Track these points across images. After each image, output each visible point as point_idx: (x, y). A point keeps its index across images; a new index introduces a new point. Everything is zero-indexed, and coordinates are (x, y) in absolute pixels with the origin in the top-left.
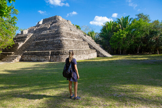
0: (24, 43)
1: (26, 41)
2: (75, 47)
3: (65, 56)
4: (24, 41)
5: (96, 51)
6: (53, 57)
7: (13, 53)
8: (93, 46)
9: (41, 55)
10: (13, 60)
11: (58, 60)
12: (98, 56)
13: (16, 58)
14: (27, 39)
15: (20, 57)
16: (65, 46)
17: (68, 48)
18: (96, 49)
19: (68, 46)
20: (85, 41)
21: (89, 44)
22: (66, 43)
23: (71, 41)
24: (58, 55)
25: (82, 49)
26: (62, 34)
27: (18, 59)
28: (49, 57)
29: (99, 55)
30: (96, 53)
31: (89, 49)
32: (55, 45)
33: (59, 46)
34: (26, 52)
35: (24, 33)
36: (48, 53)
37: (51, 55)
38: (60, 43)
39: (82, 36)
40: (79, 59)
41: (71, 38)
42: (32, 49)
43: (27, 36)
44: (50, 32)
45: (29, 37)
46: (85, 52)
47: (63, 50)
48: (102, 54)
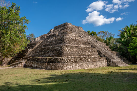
0: (33, 50)
1: (35, 48)
2: (78, 54)
3: (61, 64)
4: (33, 47)
5: (106, 59)
6: (50, 64)
7: (21, 58)
8: (103, 53)
9: (40, 62)
10: (17, 66)
11: (53, 68)
12: (108, 65)
13: (20, 64)
14: (36, 46)
15: (24, 63)
16: (64, 52)
17: (68, 55)
18: (106, 57)
19: (68, 53)
20: (94, 47)
21: (98, 51)
22: (67, 49)
23: (74, 47)
24: (54, 62)
25: (87, 56)
26: (65, 40)
27: (22, 65)
28: (46, 64)
29: (110, 63)
30: (106, 61)
31: (98, 56)
32: (55, 52)
33: (59, 52)
34: (31, 58)
35: (36, 40)
36: (46, 59)
37: (49, 62)
38: (60, 49)
39: (93, 42)
40: (79, 67)
41: (76, 44)
42: (36, 56)
43: (37, 43)
44: (56, 38)
45: (39, 44)
46: (89, 60)
47: (62, 57)
48: (114, 63)
